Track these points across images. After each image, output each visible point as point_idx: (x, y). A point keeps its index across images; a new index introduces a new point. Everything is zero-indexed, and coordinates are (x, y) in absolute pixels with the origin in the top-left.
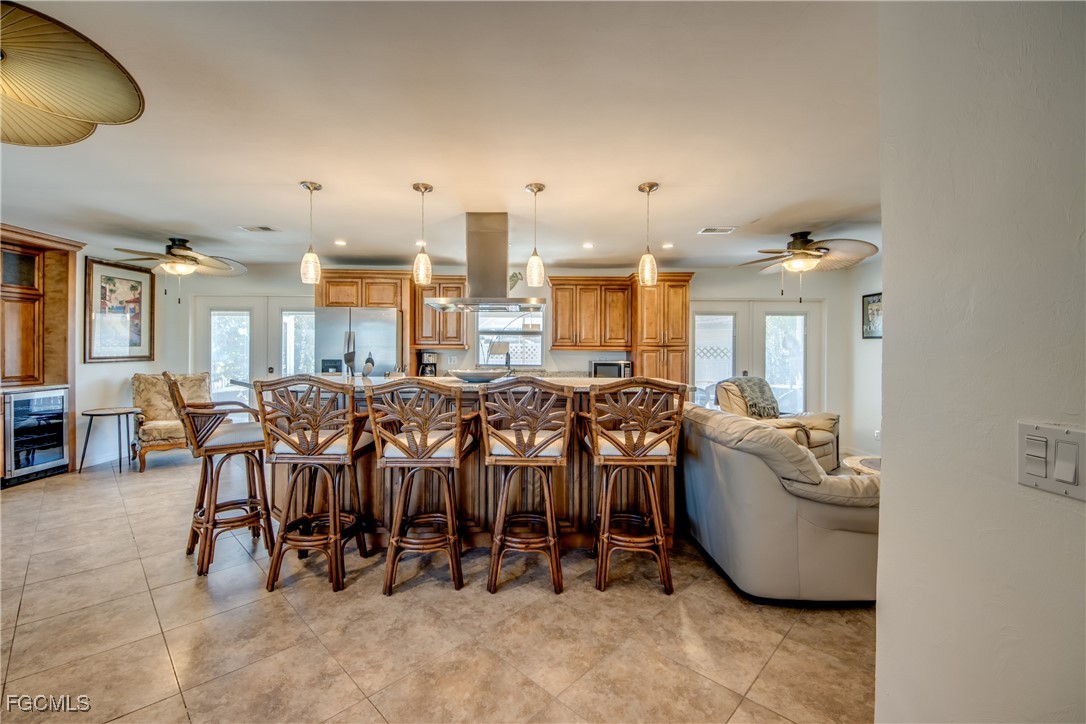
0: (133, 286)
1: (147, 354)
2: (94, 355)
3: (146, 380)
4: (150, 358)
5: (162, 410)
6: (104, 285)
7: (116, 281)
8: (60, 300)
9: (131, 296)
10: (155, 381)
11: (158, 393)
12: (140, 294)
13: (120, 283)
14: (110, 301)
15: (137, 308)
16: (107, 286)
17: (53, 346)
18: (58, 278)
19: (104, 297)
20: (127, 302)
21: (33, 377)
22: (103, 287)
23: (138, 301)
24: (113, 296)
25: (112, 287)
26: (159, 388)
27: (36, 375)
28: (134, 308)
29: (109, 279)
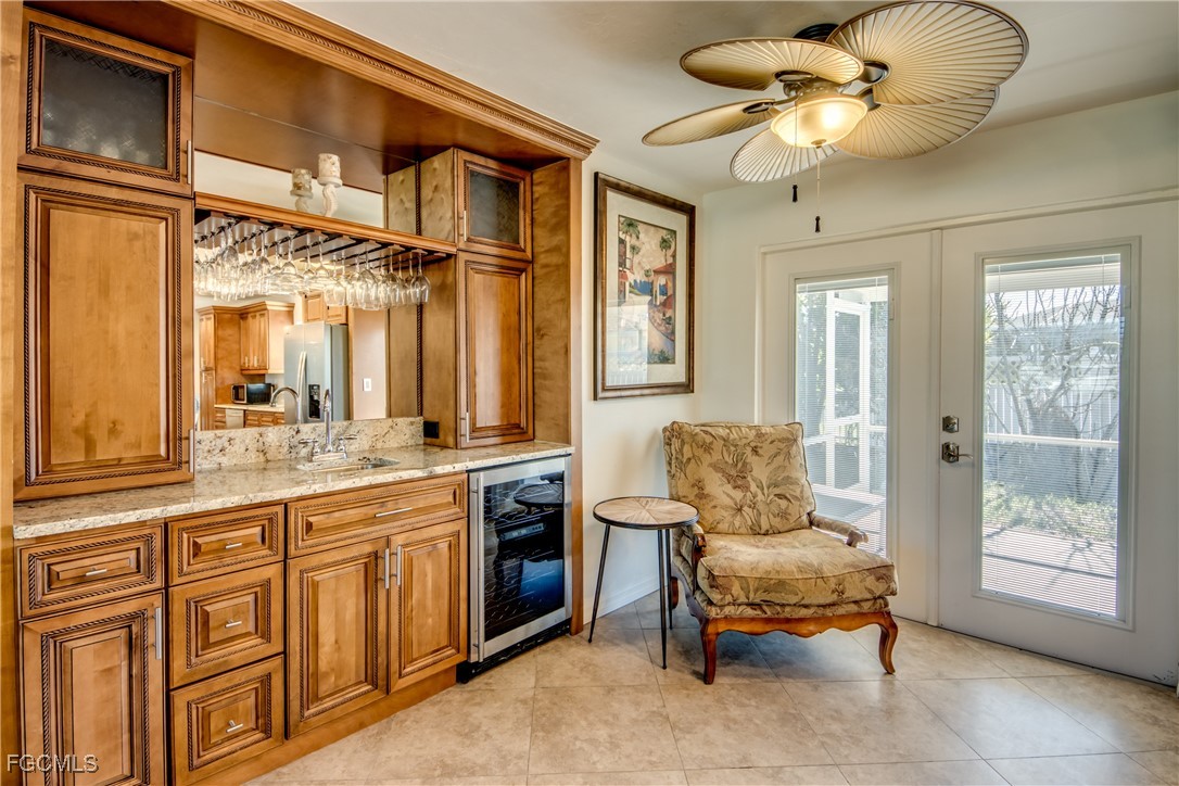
0: (664, 241)
1: (682, 379)
2: (609, 383)
3: (693, 436)
4: (687, 387)
5: (725, 508)
6: (623, 236)
7: (641, 227)
8: (557, 267)
9: (660, 263)
10: (708, 439)
11: (715, 467)
12: (674, 256)
13: (647, 232)
14: (631, 269)
15: (670, 284)
16: (628, 239)
17: (547, 364)
18: (554, 221)
19: (622, 263)
20: (657, 272)
21: (518, 426)
22: (622, 242)
23: (669, 270)
24: (637, 259)
25: (633, 241)
26: (716, 456)
27: (523, 424)
28: (666, 286)
29: (631, 224)
